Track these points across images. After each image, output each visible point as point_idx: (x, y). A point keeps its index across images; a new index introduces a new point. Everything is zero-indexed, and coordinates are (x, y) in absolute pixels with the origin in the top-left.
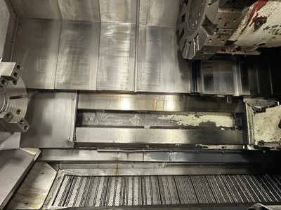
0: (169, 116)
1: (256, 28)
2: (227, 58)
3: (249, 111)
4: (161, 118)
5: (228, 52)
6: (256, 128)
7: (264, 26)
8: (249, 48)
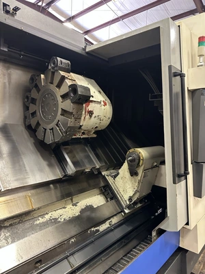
0: (46, 216)
1: (91, 116)
2: (78, 141)
3: (110, 180)
4: (38, 222)
5: (78, 136)
6: (121, 190)
7: (93, 116)
8: (89, 132)
